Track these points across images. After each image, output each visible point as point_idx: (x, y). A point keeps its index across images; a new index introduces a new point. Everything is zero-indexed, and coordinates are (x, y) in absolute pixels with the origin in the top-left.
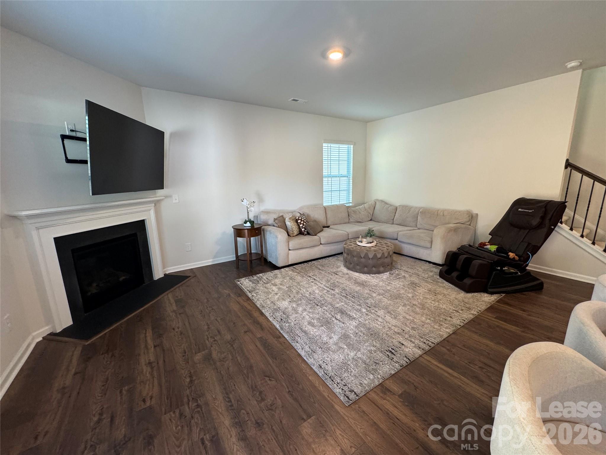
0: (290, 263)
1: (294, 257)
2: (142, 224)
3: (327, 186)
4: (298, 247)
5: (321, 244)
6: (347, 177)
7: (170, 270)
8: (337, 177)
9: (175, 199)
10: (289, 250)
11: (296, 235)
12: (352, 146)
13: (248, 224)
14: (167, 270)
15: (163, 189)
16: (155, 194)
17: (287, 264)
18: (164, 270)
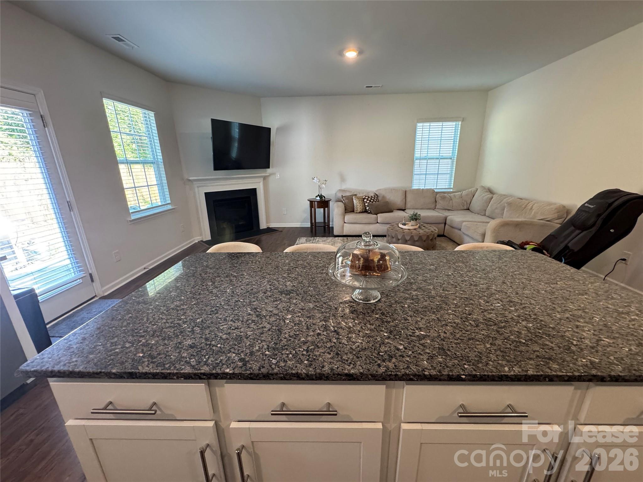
0: (344, 234)
1: (348, 229)
2: (254, 191)
3: (419, 168)
4: (353, 222)
5: (378, 223)
6: (451, 159)
7: (273, 225)
8: (434, 159)
9: (278, 176)
10: (345, 223)
11: (359, 213)
12: (460, 123)
13: (318, 198)
14: (270, 225)
15: (269, 168)
16: (266, 171)
17: (341, 234)
18: (268, 224)
